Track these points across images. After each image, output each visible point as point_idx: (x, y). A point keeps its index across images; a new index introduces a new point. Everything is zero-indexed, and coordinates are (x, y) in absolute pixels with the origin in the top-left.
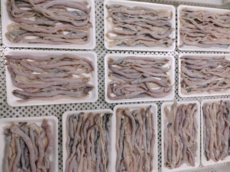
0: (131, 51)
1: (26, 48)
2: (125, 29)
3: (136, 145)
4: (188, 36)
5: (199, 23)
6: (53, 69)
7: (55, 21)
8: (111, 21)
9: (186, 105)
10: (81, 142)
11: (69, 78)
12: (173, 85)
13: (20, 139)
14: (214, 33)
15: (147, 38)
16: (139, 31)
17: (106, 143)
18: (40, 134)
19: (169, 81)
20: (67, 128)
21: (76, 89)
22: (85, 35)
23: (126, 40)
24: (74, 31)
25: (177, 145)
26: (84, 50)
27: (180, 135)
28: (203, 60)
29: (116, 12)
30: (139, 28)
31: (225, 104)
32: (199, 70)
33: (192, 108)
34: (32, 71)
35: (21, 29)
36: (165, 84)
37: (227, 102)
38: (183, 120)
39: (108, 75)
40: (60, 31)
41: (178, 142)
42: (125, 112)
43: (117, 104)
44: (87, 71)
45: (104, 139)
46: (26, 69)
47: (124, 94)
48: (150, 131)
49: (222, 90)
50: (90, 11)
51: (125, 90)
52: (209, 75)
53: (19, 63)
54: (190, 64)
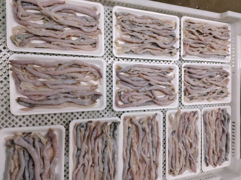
0: (138, 59)
1: (32, 53)
2: (133, 37)
3: (143, 153)
4: (191, 46)
5: (200, 35)
6: (60, 75)
7: (64, 26)
8: (120, 28)
9: (189, 113)
10: (88, 152)
11: (77, 85)
12: (177, 94)
13: (24, 151)
14: (214, 45)
15: (153, 47)
16: (146, 39)
17: (113, 152)
18: (45, 145)
19: (173, 90)
20: (74, 137)
21: (84, 97)
22: (95, 42)
23: (134, 48)
24: (83, 37)
25: (181, 152)
26: (92, 57)
27: (183, 142)
28: (204, 70)
29: (125, 19)
30: (146, 37)
31: (222, 112)
32: (199, 79)
33: (194, 116)
34: (39, 78)
35: (27, 32)
36: (169, 92)
37: (224, 110)
38: (186, 128)
39: (116, 82)
40: (69, 36)
41: (181, 149)
42: (132, 120)
43: (124, 112)
44: (95, 78)
45: (112, 148)
46: (31, 75)
47: (132, 102)
48: (155, 139)
49: (220, 98)
50: (99, 18)
51: (132, 98)
52: (209, 84)
53: (25, 68)
54: (192, 73)
